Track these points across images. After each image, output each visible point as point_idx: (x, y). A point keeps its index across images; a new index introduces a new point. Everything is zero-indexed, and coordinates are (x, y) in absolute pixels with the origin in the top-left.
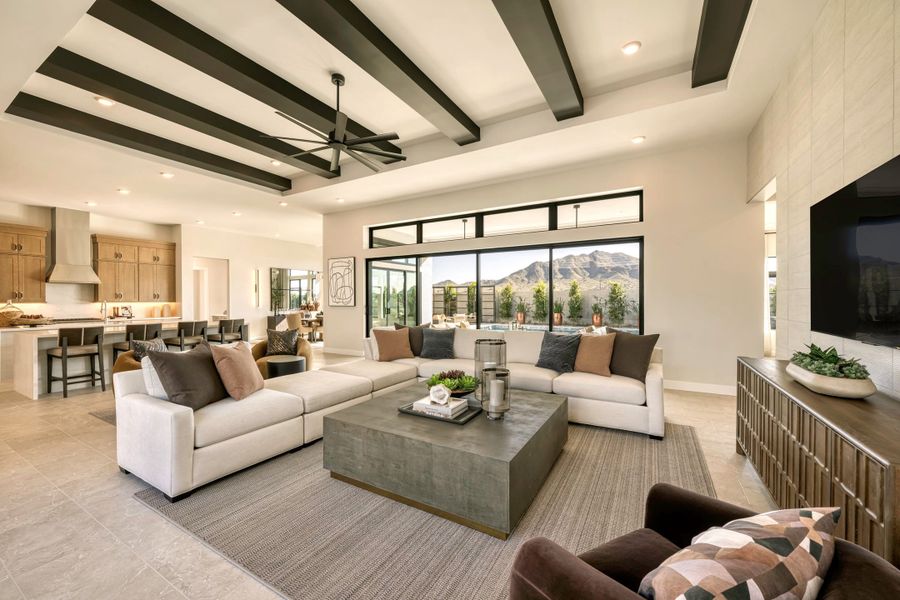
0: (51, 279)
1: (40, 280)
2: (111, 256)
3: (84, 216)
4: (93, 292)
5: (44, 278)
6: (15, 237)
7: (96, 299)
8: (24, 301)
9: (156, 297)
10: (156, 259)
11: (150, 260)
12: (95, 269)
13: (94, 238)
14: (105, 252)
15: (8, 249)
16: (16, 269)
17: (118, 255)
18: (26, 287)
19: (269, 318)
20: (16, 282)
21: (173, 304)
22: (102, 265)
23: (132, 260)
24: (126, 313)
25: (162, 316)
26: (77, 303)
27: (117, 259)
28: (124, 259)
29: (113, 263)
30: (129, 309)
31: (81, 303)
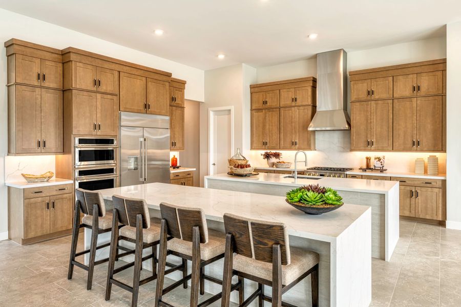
2: (363, 95)
6: (294, 90)
11: (408, 92)
14: (359, 90)
15: (289, 102)
16: (293, 120)
17: (370, 93)
22: (354, 108)
24: (378, 165)
26: (341, 152)
27: (369, 97)
28: (376, 96)
29: (364, 103)
30: (381, 161)
31: (343, 152)
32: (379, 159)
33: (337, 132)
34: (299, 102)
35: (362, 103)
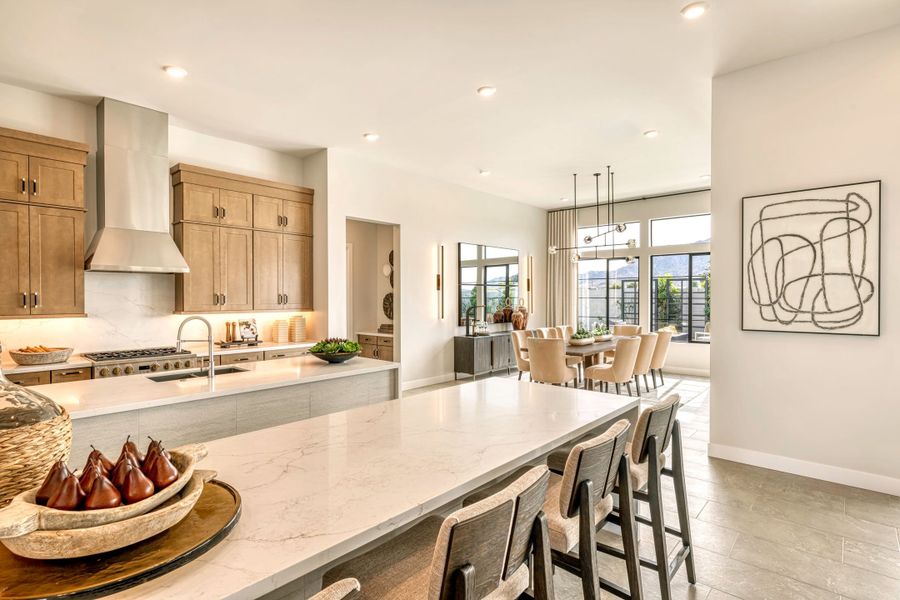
0: (94, 264)
1: (74, 265)
2: (206, 214)
3: (156, 122)
4: (175, 291)
5: (82, 260)
6: (23, 161)
7: (178, 306)
8: (44, 314)
9: (282, 299)
10: (282, 221)
11: (272, 224)
12: (178, 239)
13: (175, 172)
14: (198, 203)
15: (8, 190)
16: (24, 239)
17: (219, 212)
18: (45, 281)
19: (456, 339)
20: (25, 268)
21: (308, 315)
22: (190, 233)
23: (241, 222)
24: (248, 334)
25: (291, 339)
26: (146, 316)
27: (216, 220)
28: (228, 220)
29: (210, 229)
30: (251, 327)
31: (152, 316)
32: (247, 325)
33: (138, 276)
34: (41, 195)
35: (204, 227)
